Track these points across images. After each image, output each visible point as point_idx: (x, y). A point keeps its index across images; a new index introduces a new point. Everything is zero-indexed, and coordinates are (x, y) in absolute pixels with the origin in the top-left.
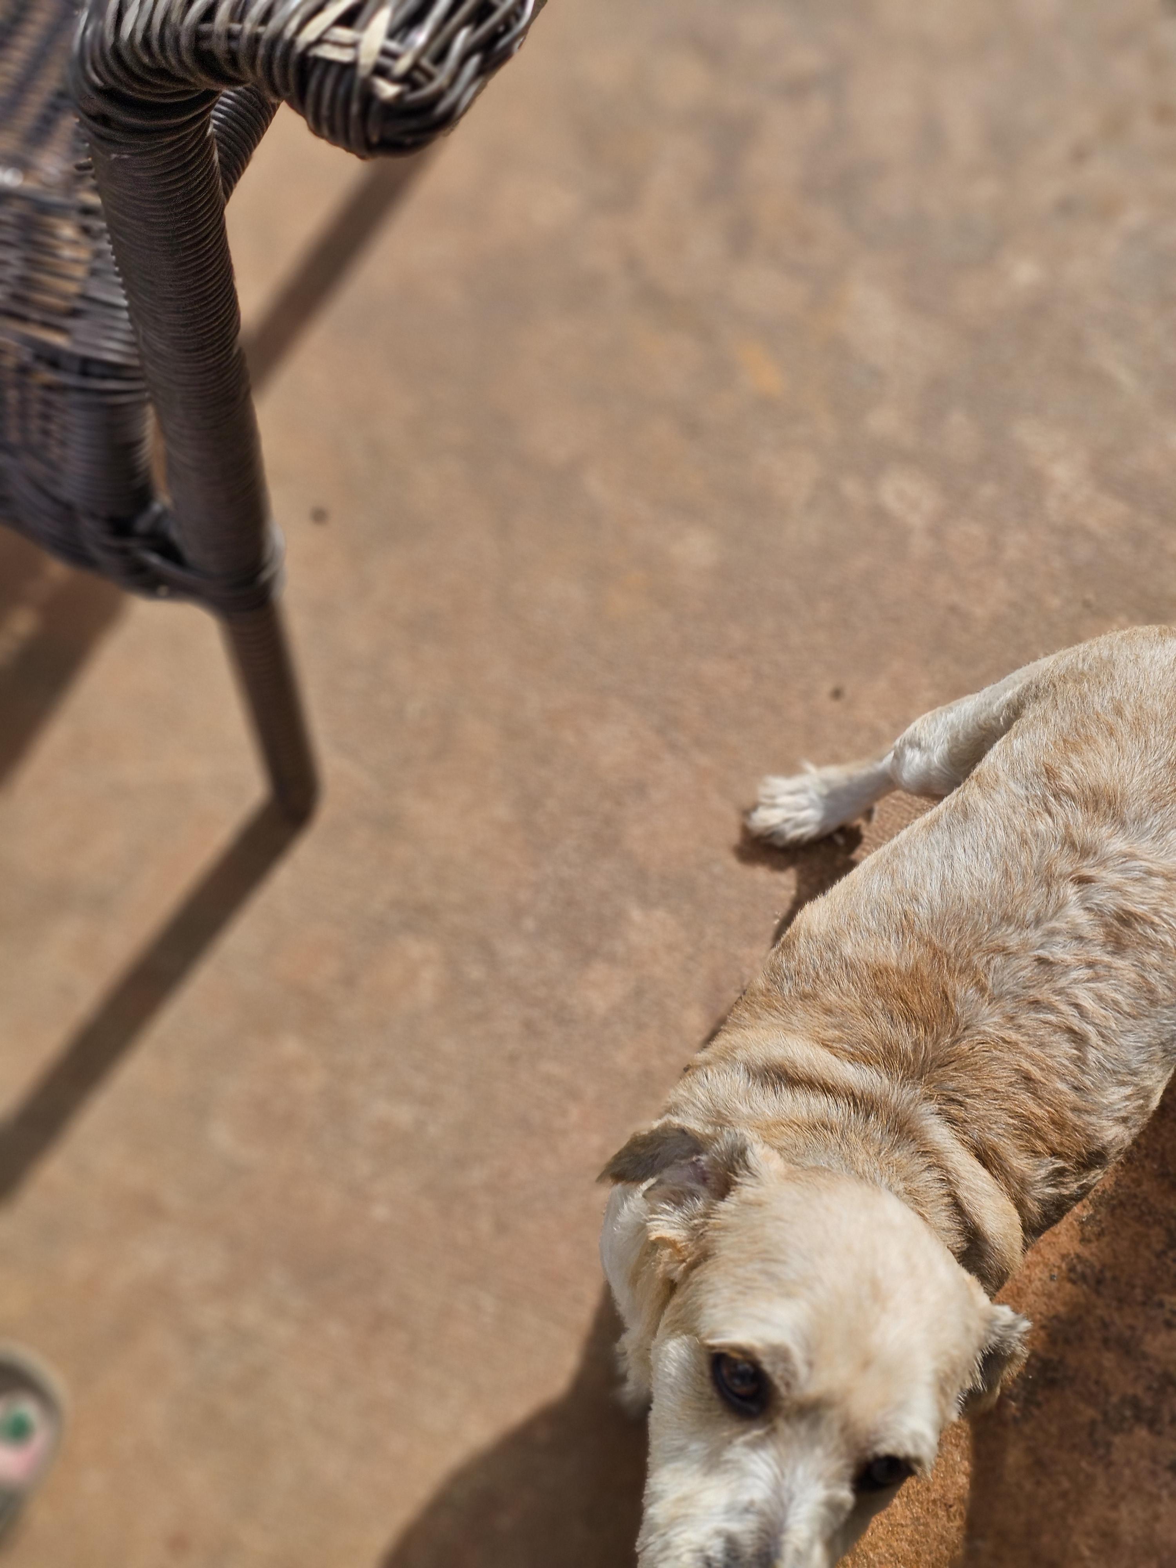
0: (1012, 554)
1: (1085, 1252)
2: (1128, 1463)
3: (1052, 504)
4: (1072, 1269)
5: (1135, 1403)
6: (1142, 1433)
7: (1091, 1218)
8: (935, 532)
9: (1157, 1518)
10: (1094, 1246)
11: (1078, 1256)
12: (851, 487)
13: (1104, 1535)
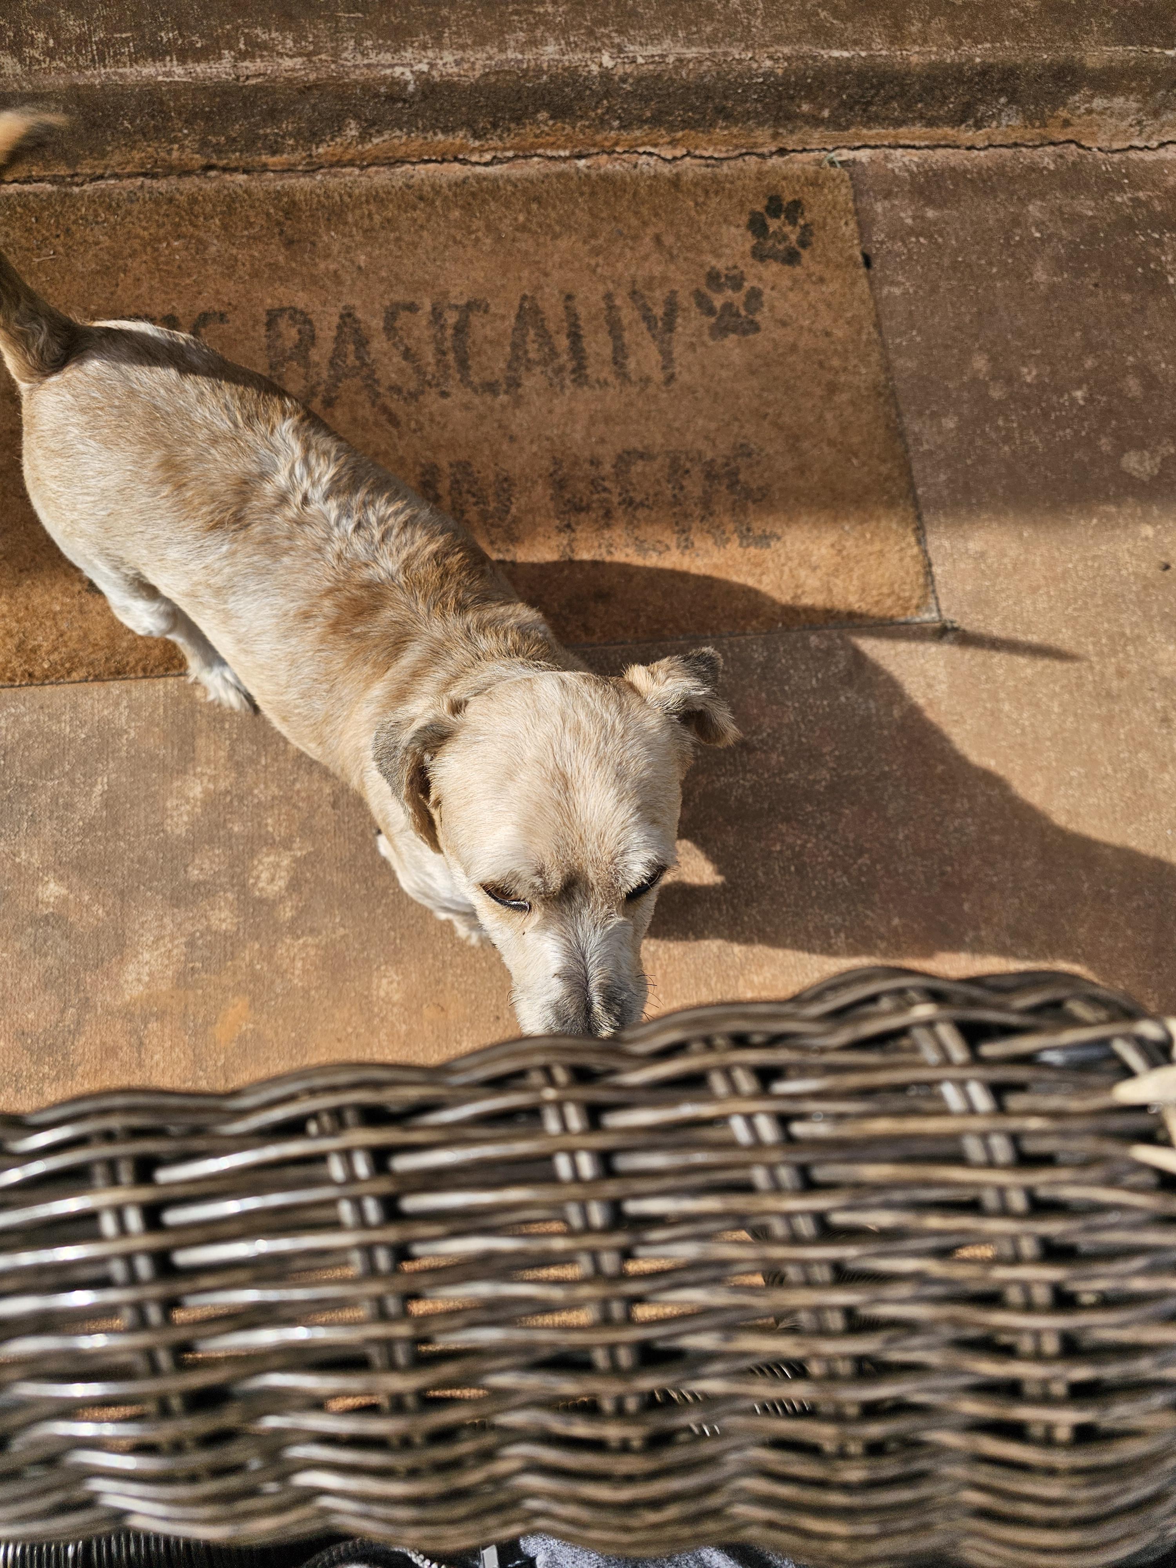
0: (274, 790)
1: (673, 545)
2: (761, 476)
3: (223, 785)
4: (686, 547)
5: (731, 486)
6: (741, 477)
7: (654, 550)
8: (287, 844)
9: (777, 452)
10: (668, 542)
11: (678, 547)
12: (287, 913)
13: (803, 473)
